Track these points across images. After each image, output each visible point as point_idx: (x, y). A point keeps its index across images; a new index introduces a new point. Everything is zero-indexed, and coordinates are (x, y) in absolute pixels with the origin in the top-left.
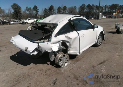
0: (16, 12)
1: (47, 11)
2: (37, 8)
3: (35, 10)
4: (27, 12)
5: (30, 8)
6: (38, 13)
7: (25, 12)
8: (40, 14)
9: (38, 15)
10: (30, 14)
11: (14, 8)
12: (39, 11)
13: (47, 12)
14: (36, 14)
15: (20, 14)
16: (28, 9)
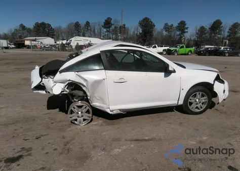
0: (146, 33)
1: (205, 30)
2: (185, 25)
3: (180, 29)
4: (165, 33)
5: (172, 25)
6: (186, 35)
7: (160, 33)
8: (189, 38)
9: (185, 39)
10: (170, 37)
11: (143, 26)
12: (187, 32)
13: (205, 34)
14: (181, 37)
15: (151, 35)
16: (167, 28)
